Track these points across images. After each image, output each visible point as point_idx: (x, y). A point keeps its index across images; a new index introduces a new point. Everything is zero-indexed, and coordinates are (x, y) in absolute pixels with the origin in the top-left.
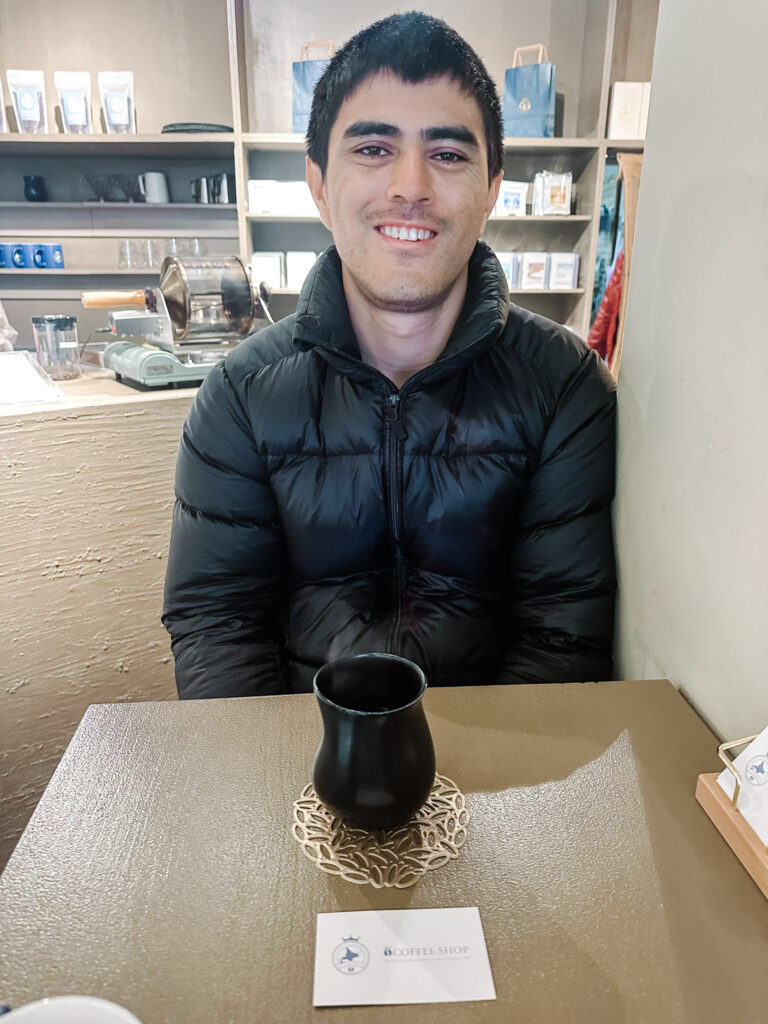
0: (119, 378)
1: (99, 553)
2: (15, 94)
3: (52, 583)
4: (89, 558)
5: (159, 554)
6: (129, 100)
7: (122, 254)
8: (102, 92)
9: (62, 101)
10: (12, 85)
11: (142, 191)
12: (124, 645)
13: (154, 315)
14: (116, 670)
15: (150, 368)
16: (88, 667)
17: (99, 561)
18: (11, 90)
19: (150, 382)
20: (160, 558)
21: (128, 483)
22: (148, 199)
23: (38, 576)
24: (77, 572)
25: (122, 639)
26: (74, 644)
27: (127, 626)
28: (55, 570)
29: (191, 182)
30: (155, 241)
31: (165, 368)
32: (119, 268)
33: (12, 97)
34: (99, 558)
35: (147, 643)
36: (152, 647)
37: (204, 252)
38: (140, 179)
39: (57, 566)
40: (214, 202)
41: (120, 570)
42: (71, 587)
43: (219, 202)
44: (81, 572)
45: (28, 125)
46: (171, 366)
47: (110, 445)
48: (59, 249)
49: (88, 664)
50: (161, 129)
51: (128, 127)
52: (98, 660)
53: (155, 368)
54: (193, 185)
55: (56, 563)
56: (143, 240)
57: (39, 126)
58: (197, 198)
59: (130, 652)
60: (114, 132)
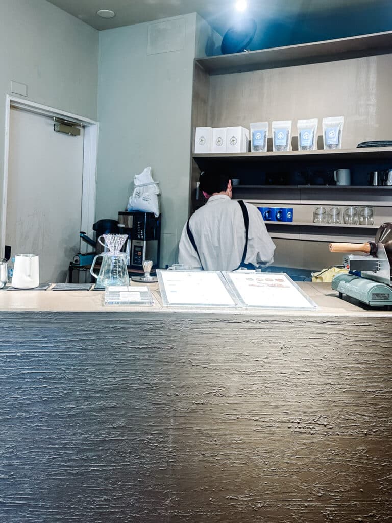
0: (341, 296)
1: (326, 420)
2: (274, 132)
3: (294, 435)
4: (319, 422)
5: (366, 431)
6: (340, 131)
7: (316, 214)
8: (324, 127)
9: (300, 134)
10: (274, 128)
11: (336, 179)
12: (332, 498)
13: (375, 259)
14: (325, 516)
15: (374, 294)
16: (306, 507)
17: (325, 426)
18: (273, 130)
19: (372, 304)
20: (366, 434)
21: (351, 373)
22: (338, 184)
23: (286, 427)
24: (310, 431)
25: (332, 492)
26: (300, 485)
27: (337, 482)
28: (296, 425)
29: (368, 174)
30: (338, 207)
31: (384, 295)
32: (314, 222)
33: (273, 134)
34: (325, 424)
35: (349, 501)
36: (351, 506)
37: (371, 215)
38: (335, 172)
39: (298, 423)
40: (382, 185)
41: (337, 436)
42: (305, 441)
43: (386, 185)
44: (312, 432)
45: (279, 148)
46: (389, 295)
47: (344, 344)
48: (291, 211)
49: (306, 504)
50: (357, 146)
51: (337, 145)
52: (314, 504)
53: (378, 295)
54: (369, 175)
55: (298, 421)
56: (331, 207)
57: (285, 147)
58: (371, 182)
59: (336, 504)
60: (328, 148)
